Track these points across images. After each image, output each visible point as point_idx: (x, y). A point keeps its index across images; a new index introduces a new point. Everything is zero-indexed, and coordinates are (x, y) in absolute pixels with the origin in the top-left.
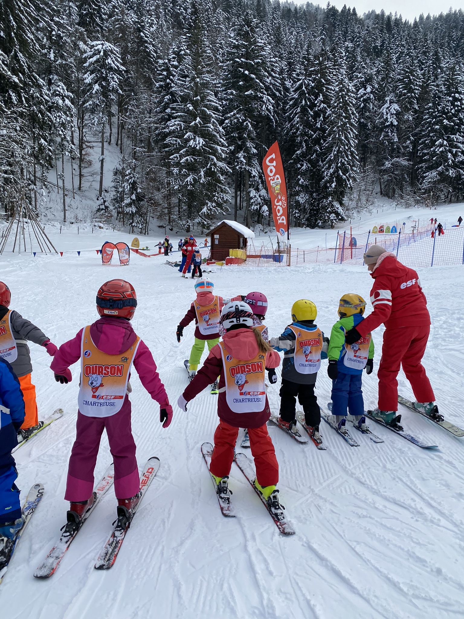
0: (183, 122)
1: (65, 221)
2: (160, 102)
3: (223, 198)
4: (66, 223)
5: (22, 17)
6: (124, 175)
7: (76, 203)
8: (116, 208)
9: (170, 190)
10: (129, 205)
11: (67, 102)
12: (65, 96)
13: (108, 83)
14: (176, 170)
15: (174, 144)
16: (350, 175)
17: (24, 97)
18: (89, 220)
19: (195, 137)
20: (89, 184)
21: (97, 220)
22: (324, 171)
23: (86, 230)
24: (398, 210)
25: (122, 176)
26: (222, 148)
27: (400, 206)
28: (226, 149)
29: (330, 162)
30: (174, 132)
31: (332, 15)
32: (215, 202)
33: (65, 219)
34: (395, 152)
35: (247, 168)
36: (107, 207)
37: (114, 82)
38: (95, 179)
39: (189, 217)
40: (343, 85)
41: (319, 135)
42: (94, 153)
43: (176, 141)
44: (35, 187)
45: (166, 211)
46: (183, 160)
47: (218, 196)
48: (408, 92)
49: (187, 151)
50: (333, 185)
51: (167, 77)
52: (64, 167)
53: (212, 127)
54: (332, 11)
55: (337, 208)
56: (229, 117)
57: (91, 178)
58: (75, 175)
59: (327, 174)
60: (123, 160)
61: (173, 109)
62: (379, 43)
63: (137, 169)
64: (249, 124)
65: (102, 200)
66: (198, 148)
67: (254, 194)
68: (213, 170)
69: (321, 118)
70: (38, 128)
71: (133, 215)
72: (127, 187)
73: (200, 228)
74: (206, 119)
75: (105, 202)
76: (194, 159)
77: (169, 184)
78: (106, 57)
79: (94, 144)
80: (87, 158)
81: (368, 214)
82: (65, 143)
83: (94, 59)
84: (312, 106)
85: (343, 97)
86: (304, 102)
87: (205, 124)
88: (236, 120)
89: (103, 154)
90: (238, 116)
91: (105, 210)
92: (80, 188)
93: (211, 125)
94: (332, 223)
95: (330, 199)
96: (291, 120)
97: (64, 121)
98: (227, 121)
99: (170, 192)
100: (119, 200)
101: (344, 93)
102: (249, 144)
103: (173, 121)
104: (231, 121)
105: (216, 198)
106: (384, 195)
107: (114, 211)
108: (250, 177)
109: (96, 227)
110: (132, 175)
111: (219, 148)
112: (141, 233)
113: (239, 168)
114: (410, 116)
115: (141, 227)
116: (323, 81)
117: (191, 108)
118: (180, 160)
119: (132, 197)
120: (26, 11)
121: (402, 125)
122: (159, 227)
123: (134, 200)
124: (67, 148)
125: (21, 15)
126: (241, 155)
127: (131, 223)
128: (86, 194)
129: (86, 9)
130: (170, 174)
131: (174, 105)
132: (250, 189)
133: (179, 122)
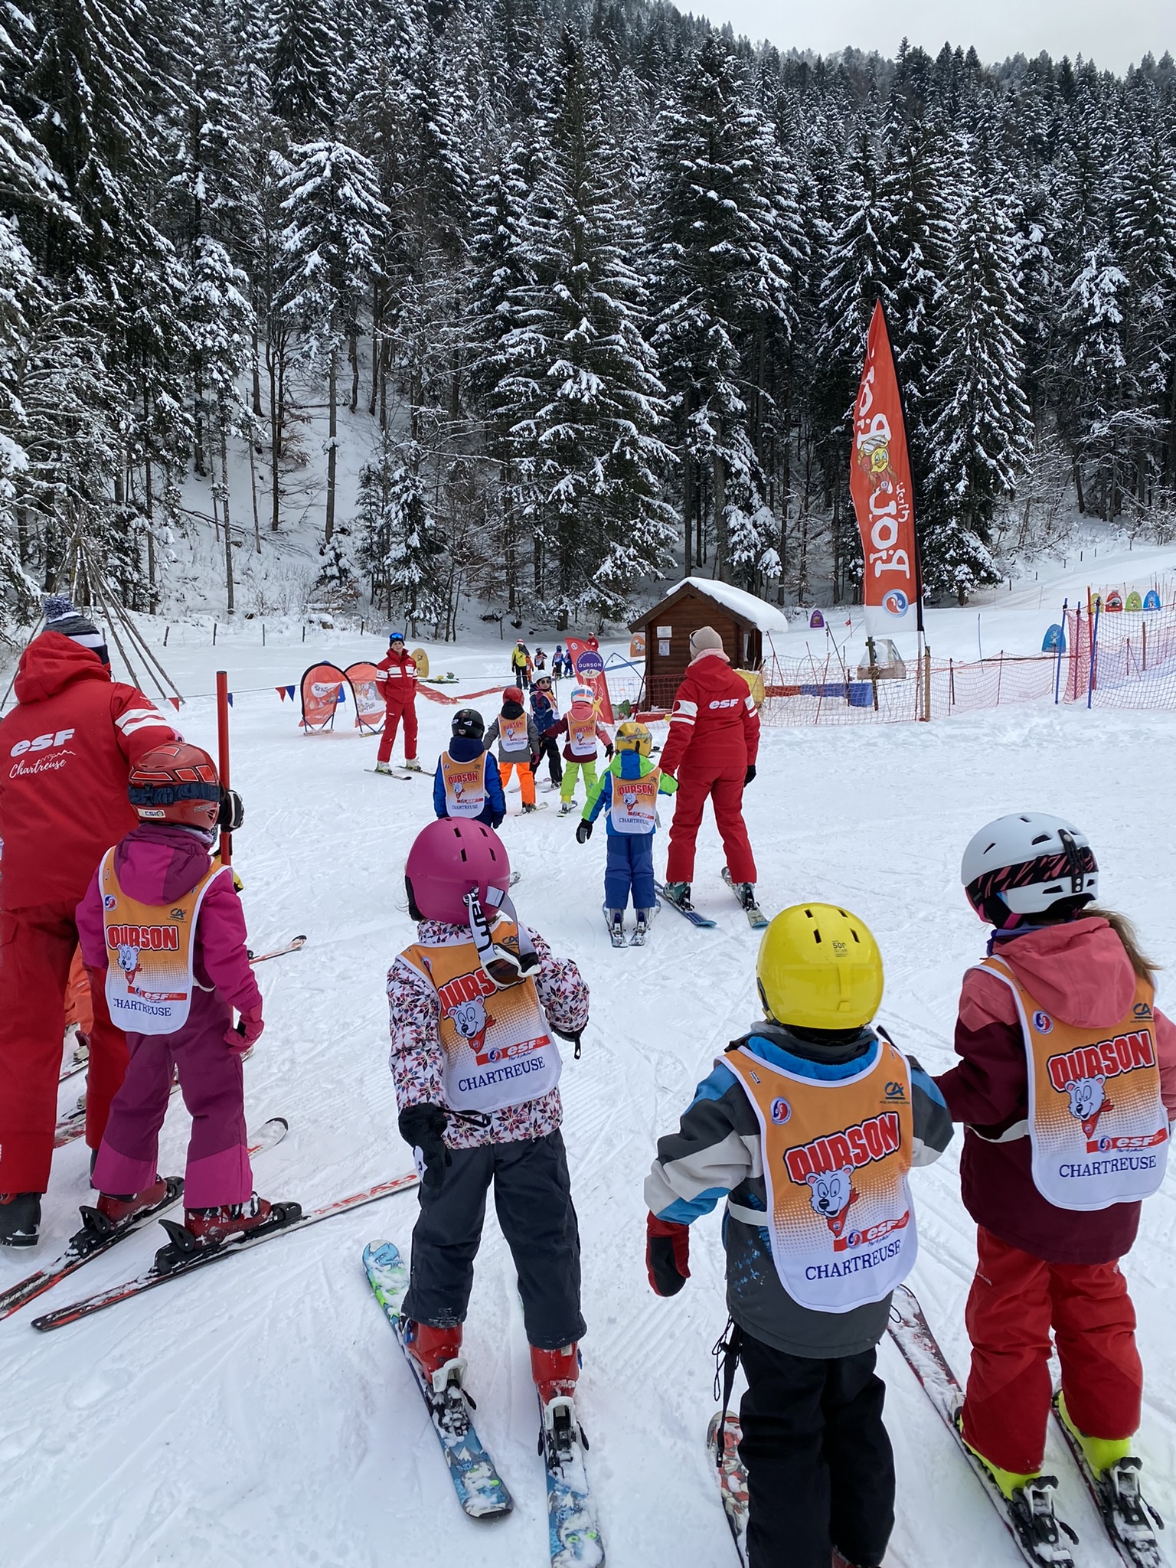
0: (544, 333)
1: (231, 613)
2: (480, 287)
3: (657, 533)
4: (234, 617)
5: (110, 72)
6: (387, 484)
7: (265, 565)
8: (369, 572)
9: (511, 518)
10: (404, 562)
11: (233, 293)
12: (228, 279)
13: (344, 246)
14: (526, 464)
15: (520, 394)
16: (1007, 458)
17: (118, 284)
18: (294, 608)
19: (576, 372)
20: (300, 513)
21: (318, 605)
22: (933, 451)
23: (287, 633)
24: (1135, 548)
25: (384, 488)
26: (652, 399)
27: (1141, 540)
28: (661, 402)
29: (951, 422)
30: (519, 361)
31: (915, 71)
32: (635, 544)
33: (231, 605)
34: (1115, 394)
35: (720, 451)
36: (344, 572)
37: (360, 242)
38: (315, 501)
39: (564, 590)
40: (978, 213)
41: (916, 353)
42: (312, 436)
43: (526, 384)
44: (147, 522)
45: (502, 575)
46: (547, 435)
47: (645, 529)
48: (1148, 235)
49: (555, 411)
50: (961, 487)
51: (500, 219)
52: (227, 468)
53: (623, 342)
54: (914, 62)
55: (975, 549)
56: (670, 317)
57: (303, 499)
58: (262, 493)
59: (942, 456)
60: (384, 445)
61: (516, 301)
62: (1043, 129)
63: (423, 467)
64: (722, 331)
65: (332, 554)
66: (586, 399)
67: (741, 521)
68: (628, 457)
69: (920, 306)
70: (156, 365)
71: (413, 589)
72: (396, 513)
73: (594, 618)
74: (606, 321)
75: (338, 556)
76: (576, 431)
77: (508, 501)
78: (339, 180)
79: (311, 411)
80: (294, 447)
81: (1054, 564)
82: (228, 402)
83: (309, 186)
84: (896, 275)
85: (980, 245)
86: (870, 267)
87: (601, 336)
88: (686, 324)
89: (333, 433)
90: (691, 311)
91: (339, 578)
92: (275, 525)
93: (619, 336)
94: (962, 589)
95: (953, 524)
96: (833, 317)
97: (225, 344)
98: (662, 327)
99: (512, 523)
100: (374, 552)
101: (983, 235)
102: (724, 386)
103: (516, 331)
104: (674, 326)
105: (637, 533)
106: (1091, 513)
107: (364, 581)
108: (728, 474)
109: (314, 626)
110: (408, 483)
111: (642, 398)
112: (436, 636)
113: (698, 450)
114: (1156, 297)
115: (434, 620)
116: (922, 208)
117: (565, 294)
118: (539, 435)
119: (409, 542)
120: (121, 59)
121: (1136, 321)
122: (485, 619)
123: (415, 549)
124: (233, 417)
125: (107, 68)
126: (701, 417)
127: (411, 612)
128: (293, 539)
129: (290, 74)
130: (510, 475)
131: (519, 291)
132: (729, 508)
133: (532, 335)
